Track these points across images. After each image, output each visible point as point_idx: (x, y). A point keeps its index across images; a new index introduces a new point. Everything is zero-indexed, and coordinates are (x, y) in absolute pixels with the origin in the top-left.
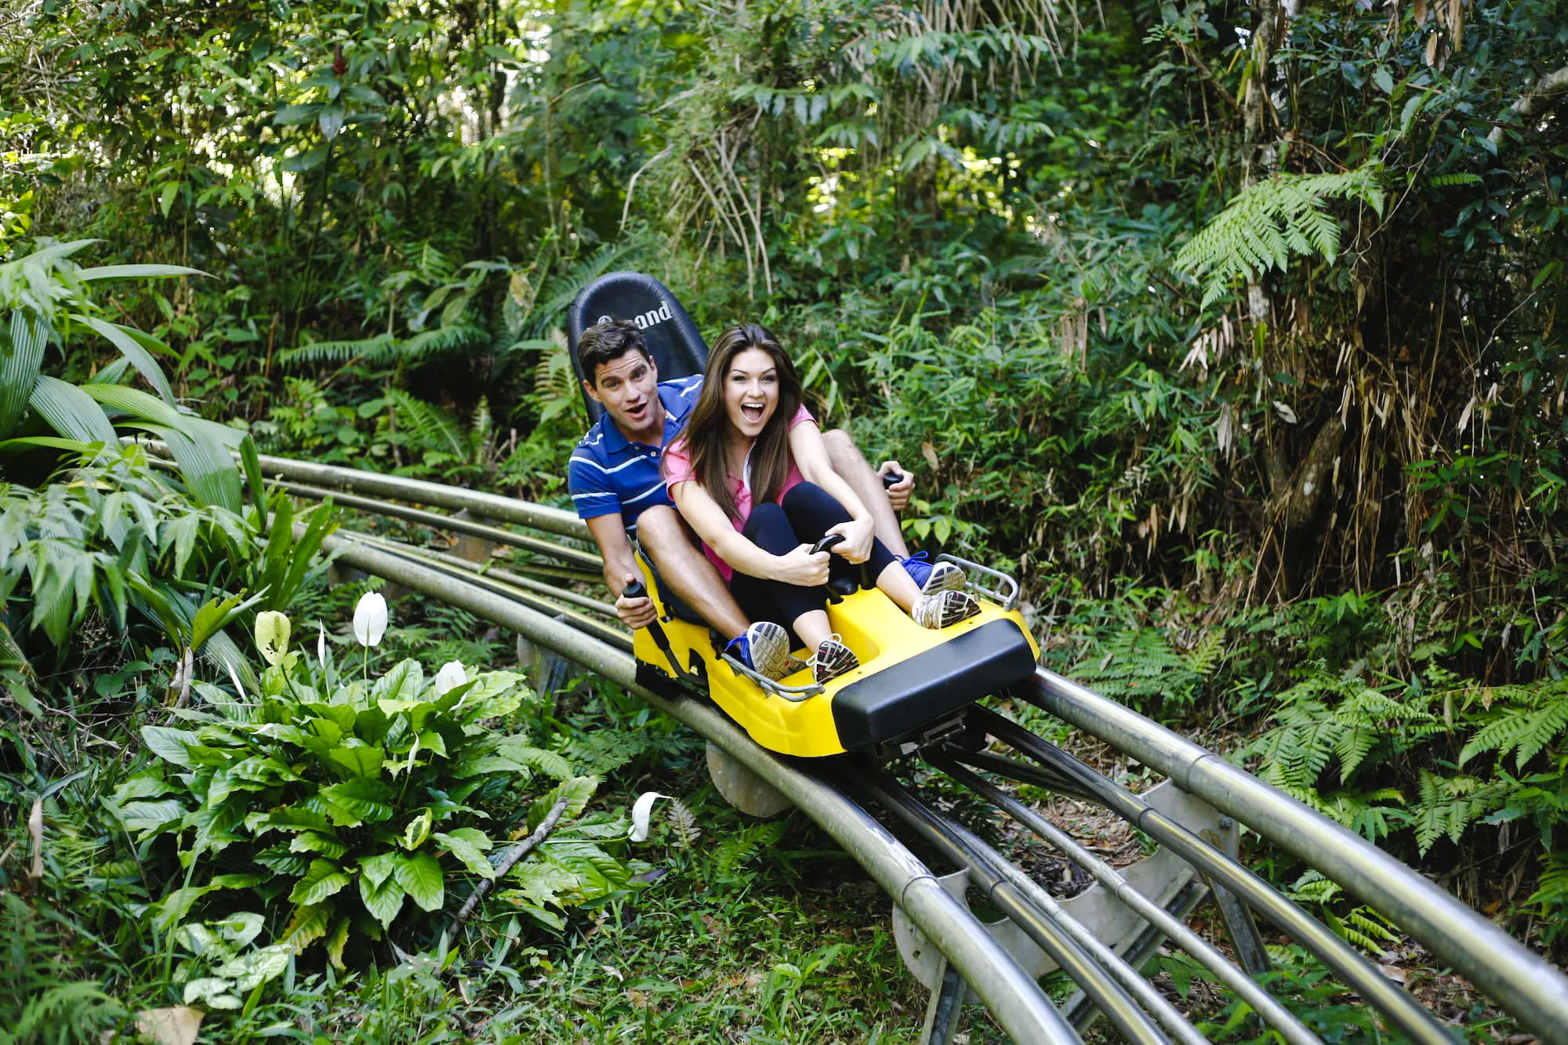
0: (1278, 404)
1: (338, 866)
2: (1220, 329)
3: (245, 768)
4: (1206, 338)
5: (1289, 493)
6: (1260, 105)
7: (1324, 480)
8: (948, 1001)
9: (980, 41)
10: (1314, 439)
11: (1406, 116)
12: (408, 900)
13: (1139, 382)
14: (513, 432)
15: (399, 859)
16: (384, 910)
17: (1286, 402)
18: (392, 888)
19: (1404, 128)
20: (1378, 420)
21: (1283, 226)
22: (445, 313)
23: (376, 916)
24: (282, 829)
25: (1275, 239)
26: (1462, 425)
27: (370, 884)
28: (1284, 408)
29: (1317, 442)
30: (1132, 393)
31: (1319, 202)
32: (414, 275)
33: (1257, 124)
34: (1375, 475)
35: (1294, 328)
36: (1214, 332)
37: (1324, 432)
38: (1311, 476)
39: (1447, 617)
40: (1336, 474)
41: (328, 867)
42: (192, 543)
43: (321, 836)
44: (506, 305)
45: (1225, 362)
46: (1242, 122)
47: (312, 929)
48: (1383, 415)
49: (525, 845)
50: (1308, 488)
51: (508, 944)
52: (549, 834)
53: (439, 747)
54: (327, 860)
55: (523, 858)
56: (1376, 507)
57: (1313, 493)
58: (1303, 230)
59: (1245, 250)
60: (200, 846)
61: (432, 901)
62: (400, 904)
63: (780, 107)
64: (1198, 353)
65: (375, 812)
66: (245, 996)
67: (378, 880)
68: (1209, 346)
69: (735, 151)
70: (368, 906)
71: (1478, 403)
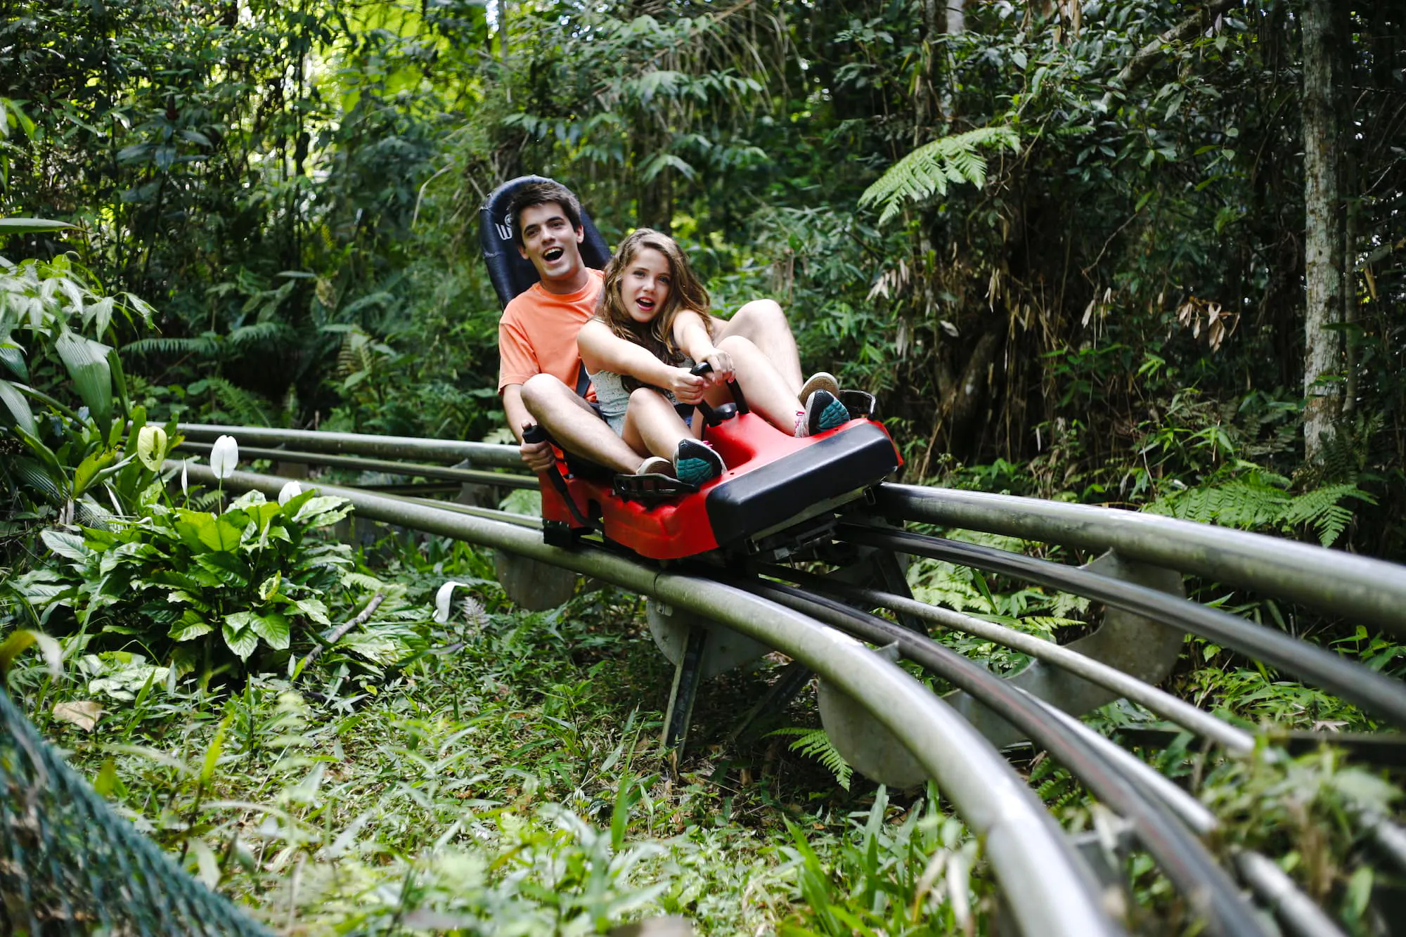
0: (944, 323)
1: (206, 618)
2: (898, 272)
3: (129, 548)
4: (887, 276)
5: (955, 394)
6: (927, 98)
7: (981, 383)
8: (690, 675)
9: (706, 82)
10: (972, 351)
11: (1036, 80)
12: (262, 641)
13: (834, 313)
14: (317, 414)
15: (253, 614)
16: (243, 649)
17: (950, 320)
18: (248, 634)
19: (1034, 89)
20: (1022, 327)
21: (942, 164)
22: (260, 314)
23: (236, 653)
24: (161, 586)
25: (938, 172)
26: (1085, 321)
27: (231, 630)
28: (948, 325)
29: (976, 351)
30: (830, 320)
31: (972, 148)
32: (233, 286)
33: (925, 112)
34: (1021, 378)
35: (956, 264)
36: (894, 272)
37: (980, 344)
38: (971, 379)
39: (1077, 472)
40: (990, 376)
41: (196, 617)
42: (109, 317)
43: (191, 594)
44: (313, 305)
45: (902, 296)
46: (914, 112)
47: (184, 667)
48: (1024, 324)
49: (351, 623)
50: (968, 389)
51: (340, 681)
52: (369, 619)
53: (284, 535)
54: (196, 611)
55: (351, 631)
56: (1023, 404)
57: (973, 392)
58: (957, 167)
59: (914, 181)
60: (92, 607)
61: (281, 643)
62: (256, 645)
63: (544, 130)
64: (880, 287)
65: (234, 580)
66: (136, 693)
67: (237, 627)
68: (890, 283)
69: (506, 170)
70: (230, 646)
71: (1097, 305)
